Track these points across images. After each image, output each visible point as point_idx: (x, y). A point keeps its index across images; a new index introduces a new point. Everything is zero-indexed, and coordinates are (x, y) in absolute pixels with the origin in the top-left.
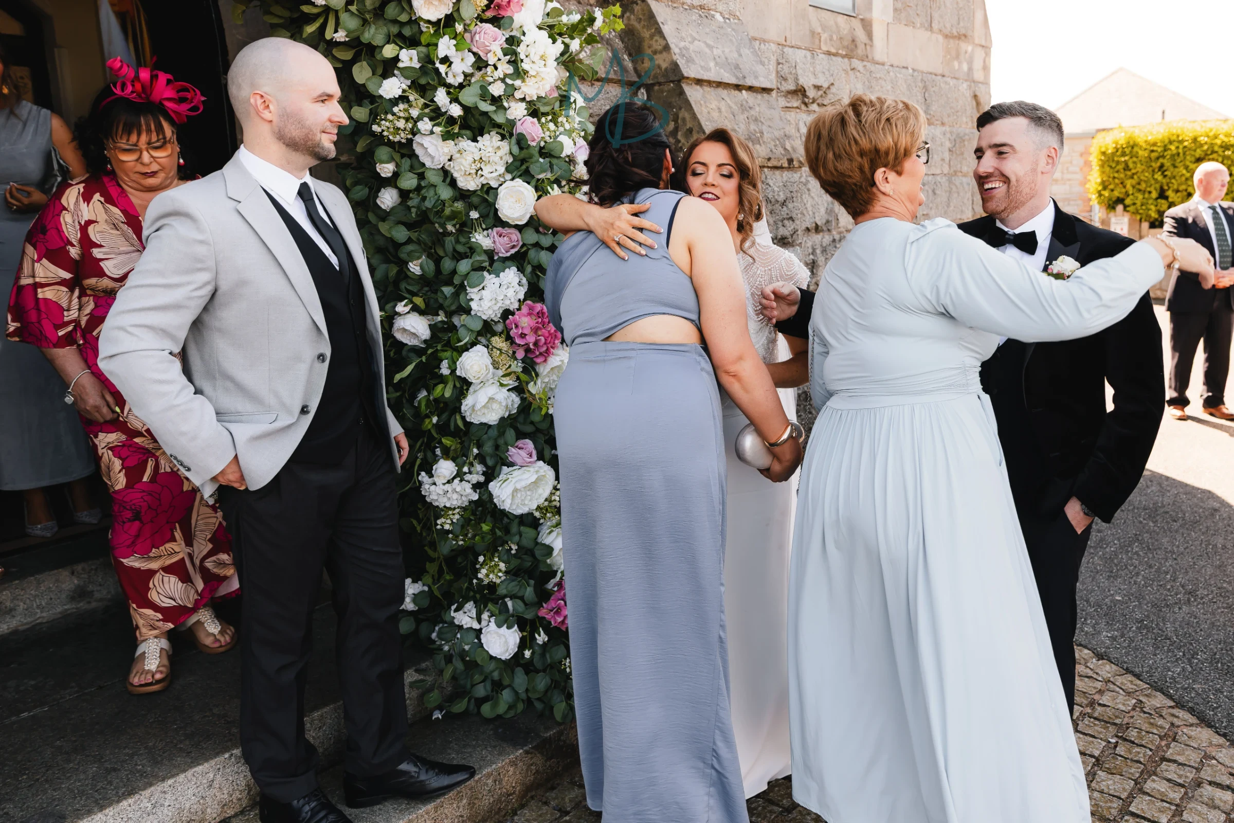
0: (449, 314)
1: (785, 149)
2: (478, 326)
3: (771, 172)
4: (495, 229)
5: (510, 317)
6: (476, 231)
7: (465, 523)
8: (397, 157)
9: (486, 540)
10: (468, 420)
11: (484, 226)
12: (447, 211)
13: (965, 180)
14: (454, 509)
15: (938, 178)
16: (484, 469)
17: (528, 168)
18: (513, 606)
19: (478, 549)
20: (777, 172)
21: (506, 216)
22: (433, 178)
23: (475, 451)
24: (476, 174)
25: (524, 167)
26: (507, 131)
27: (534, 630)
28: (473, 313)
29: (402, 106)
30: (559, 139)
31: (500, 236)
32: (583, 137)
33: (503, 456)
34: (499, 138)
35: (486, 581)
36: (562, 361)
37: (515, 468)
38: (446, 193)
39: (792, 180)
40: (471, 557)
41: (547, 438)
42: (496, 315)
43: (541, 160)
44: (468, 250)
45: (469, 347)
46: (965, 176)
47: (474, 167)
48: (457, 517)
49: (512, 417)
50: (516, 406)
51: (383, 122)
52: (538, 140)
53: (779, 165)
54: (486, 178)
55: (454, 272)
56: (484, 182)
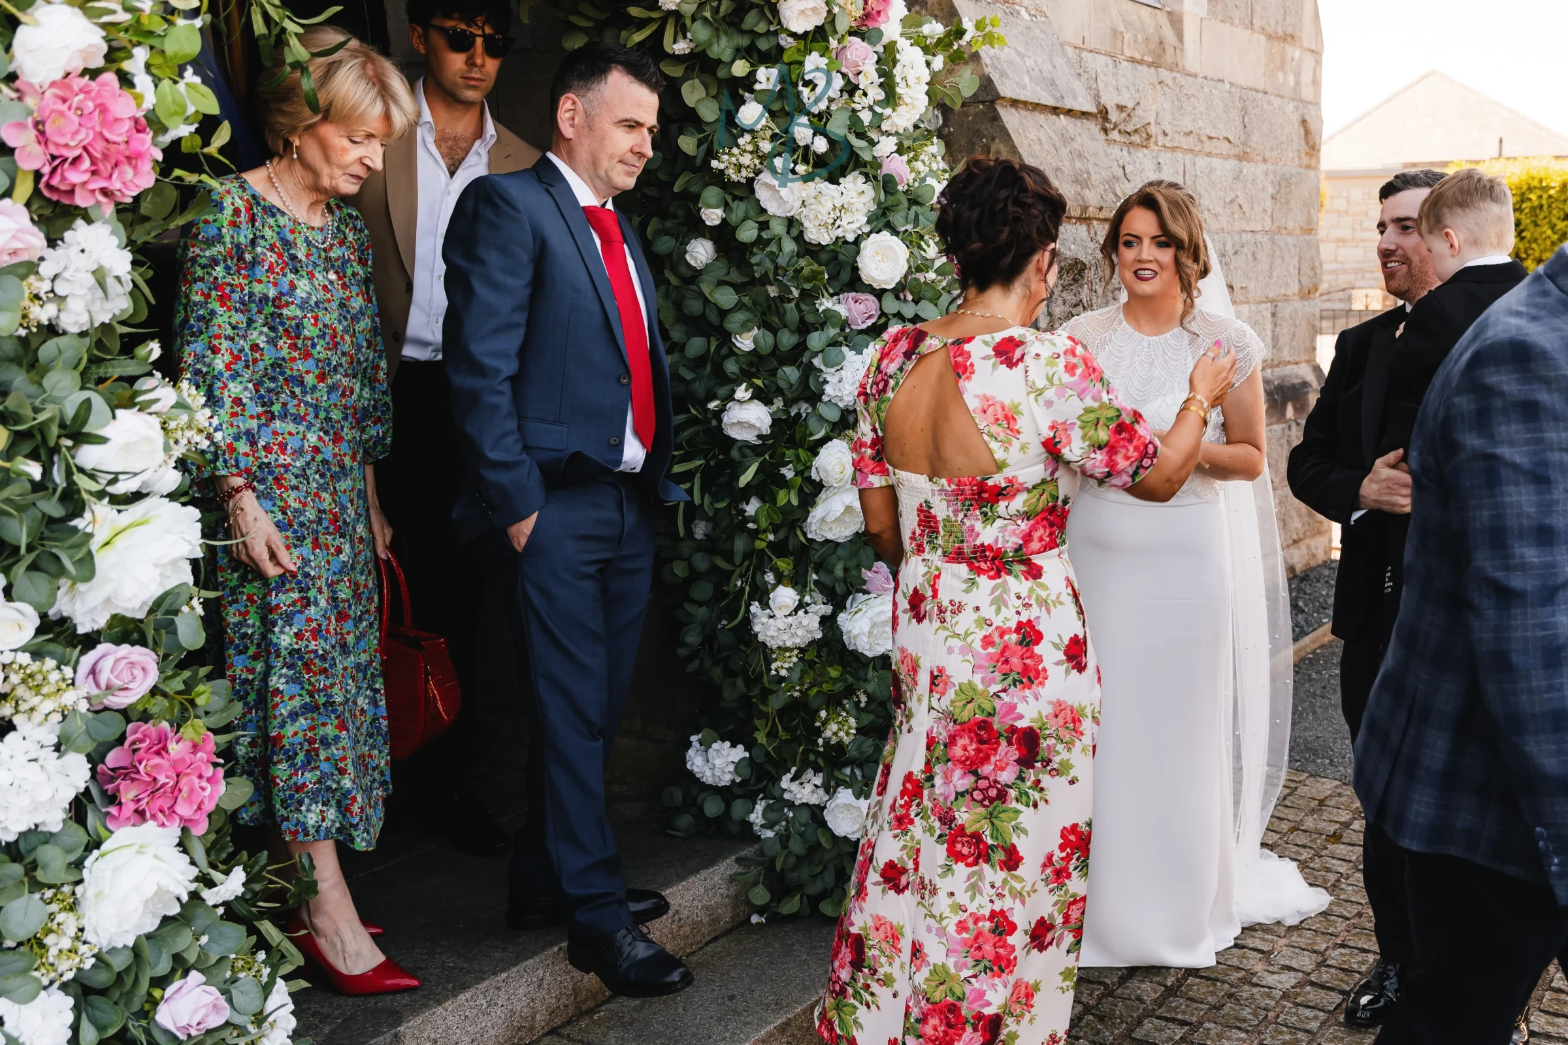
0: (788, 404)
1: (1116, 195)
2: (833, 416)
4: (852, 293)
6: (823, 297)
7: (806, 666)
8: (729, 198)
9: (834, 688)
10: (810, 536)
11: (831, 291)
12: (805, 272)
13: (1290, 240)
14: (792, 650)
15: (1259, 236)
17: (889, 218)
18: (861, 776)
21: (869, 277)
22: (778, 228)
23: (814, 576)
24: (833, 224)
25: (886, 217)
26: (870, 170)
28: (825, 398)
29: (748, 137)
30: (927, 181)
31: (857, 302)
33: (856, 582)
34: (863, 179)
35: (833, 742)
37: (870, 596)
38: (789, 246)
43: (906, 208)
44: (818, 321)
45: (824, 441)
46: (1289, 234)
47: (832, 215)
48: (795, 659)
51: (725, 157)
52: (904, 182)
54: (843, 230)
55: (802, 347)
56: (840, 235)
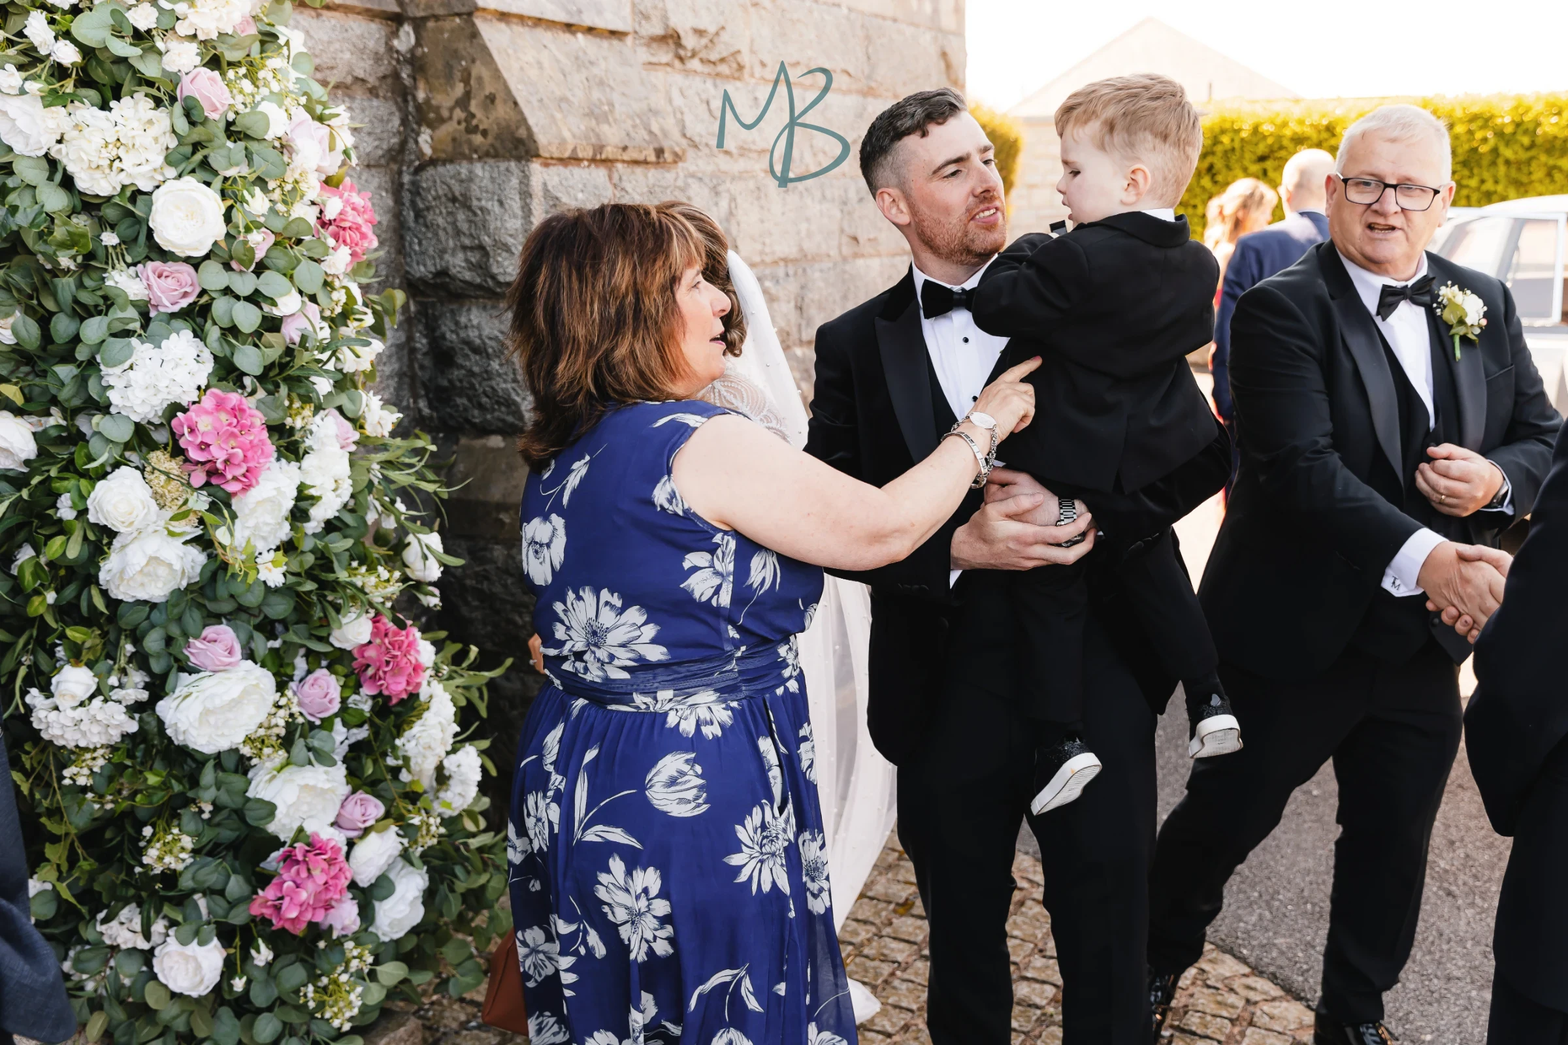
0: (71, 414)
1: (651, 132)
2: (124, 433)
3: (629, 170)
4: (150, 264)
5: (179, 414)
6: (113, 268)
7: (115, 771)
9: (155, 799)
10: (113, 596)
11: (129, 259)
12: (59, 233)
14: (95, 749)
16: (147, 679)
17: (206, 157)
18: (209, 907)
19: (141, 815)
20: (639, 170)
21: (168, 241)
22: (29, 172)
23: (129, 648)
24: (111, 167)
25: (198, 157)
26: (164, 92)
27: (248, 944)
28: (113, 410)
30: (260, 109)
31: (160, 276)
32: (304, 106)
33: (180, 657)
34: (152, 104)
35: (158, 871)
36: (278, 489)
37: (201, 675)
38: (54, 200)
39: (663, 183)
40: (130, 830)
41: (257, 621)
42: (156, 415)
43: (230, 144)
44: (101, 302)
45: (109, 469)
47: (105, 154)
48: (101, 762)
49: (195, 588)
50: (198, 570)
52: (222, 110)
53: (641, 157)
54: (130, 175)
55: (76, 339)
56: (127, 182)
